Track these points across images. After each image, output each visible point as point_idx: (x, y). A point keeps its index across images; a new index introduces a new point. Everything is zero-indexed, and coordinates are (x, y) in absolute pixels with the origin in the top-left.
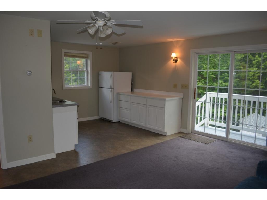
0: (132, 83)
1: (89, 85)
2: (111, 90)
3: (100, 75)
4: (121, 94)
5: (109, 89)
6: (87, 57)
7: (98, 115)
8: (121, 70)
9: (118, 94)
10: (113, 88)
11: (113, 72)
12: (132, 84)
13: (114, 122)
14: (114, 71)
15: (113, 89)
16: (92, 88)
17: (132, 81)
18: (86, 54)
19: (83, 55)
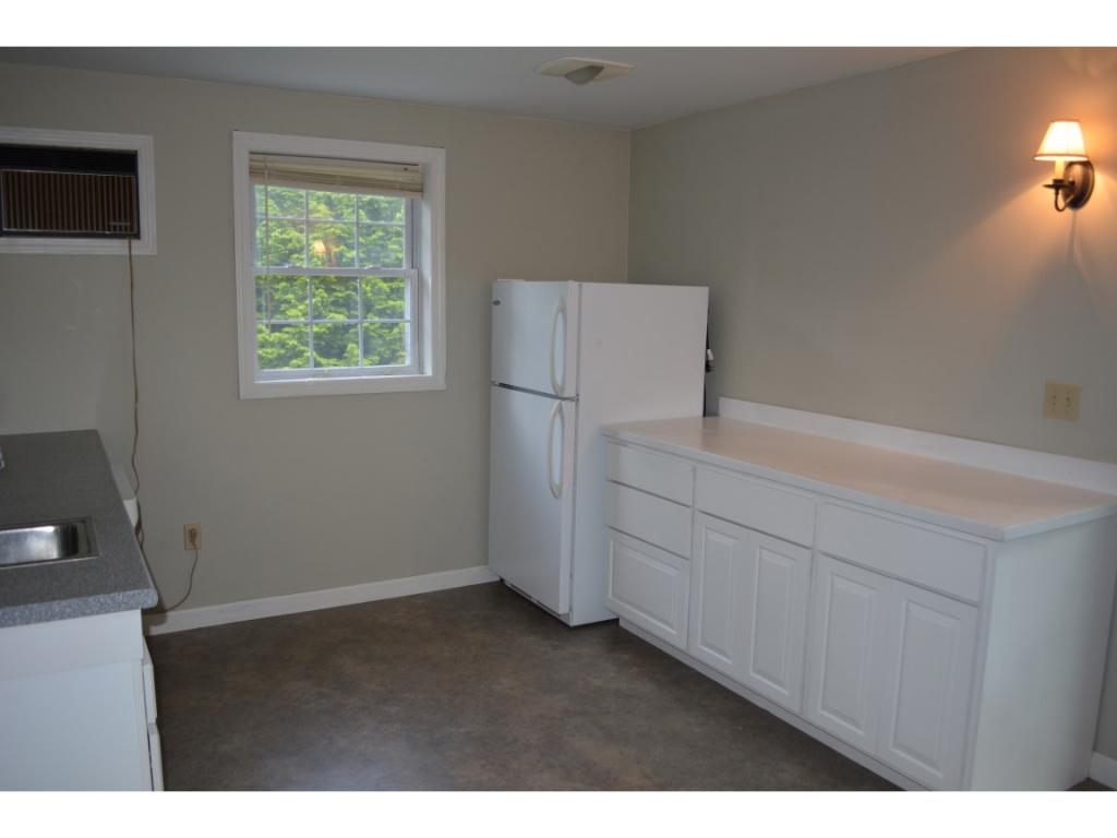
0: (711, 357)
1: (429, 371)
2: (560, 410)
3: (497, 303)
4: (624, 443)
5: (549, 400)
6: (415, 189)
7: (484, 559)
8: (642, 271)
9: (611, 438)
10: (573, 395)
11: (572, 285)
12: (708, 368)
13: (575, 621)
14: (582, 277)
15: (576, 399)
16: (441, 385)
17: (708, 347)
18: (406, 166)
19: (388, 175)
